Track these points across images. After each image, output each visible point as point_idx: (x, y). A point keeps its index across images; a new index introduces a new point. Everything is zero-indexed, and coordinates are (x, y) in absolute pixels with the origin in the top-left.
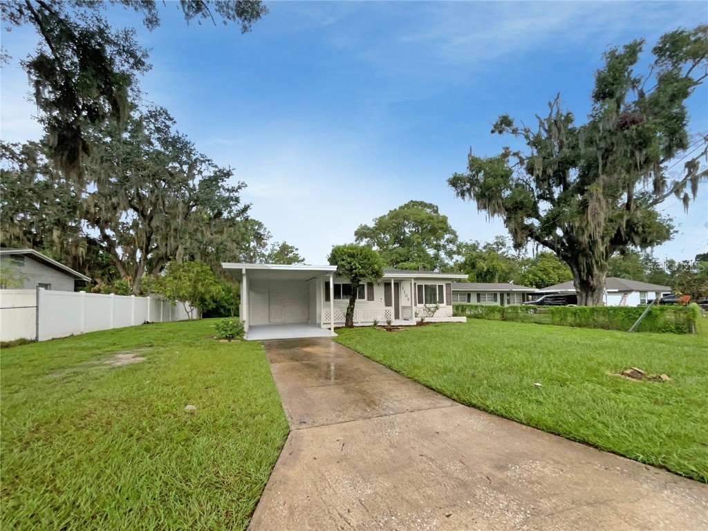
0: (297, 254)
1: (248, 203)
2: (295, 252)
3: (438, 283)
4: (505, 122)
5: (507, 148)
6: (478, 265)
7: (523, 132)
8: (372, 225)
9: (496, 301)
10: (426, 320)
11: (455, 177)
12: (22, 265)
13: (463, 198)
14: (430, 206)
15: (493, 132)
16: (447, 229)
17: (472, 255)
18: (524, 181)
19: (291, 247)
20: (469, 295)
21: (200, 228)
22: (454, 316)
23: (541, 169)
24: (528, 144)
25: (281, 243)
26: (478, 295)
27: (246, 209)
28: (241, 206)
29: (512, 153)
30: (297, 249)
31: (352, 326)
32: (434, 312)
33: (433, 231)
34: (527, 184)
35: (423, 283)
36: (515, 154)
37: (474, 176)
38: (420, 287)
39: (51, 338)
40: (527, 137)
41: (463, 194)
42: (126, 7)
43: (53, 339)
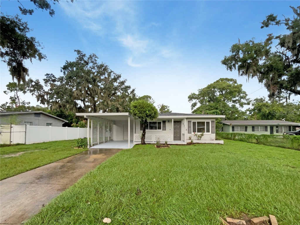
0: (169, 109)
1: (134, 88)
2: (168, 108)
3: (206, 121)
4: (272, 18)
5: (270, 35)
6: (262, 110)
7: (285, 22)
8: (197, 93)
9: (266, 130)
10: (195, 142)
11: (225, 59)
12: (40, 117)
13: (231, 71)
14: (231, 80)
15: (262, 27)
16: (240, 92)
17: (259, 104)
18: (281, 53)
19: (166, 106)
20: (246, 127)
21: (106, 100)
22: (216, 140)
23: (291, 41)
24: (288, 28)
25: (161, 105)
26: (253, 128)
27: (133, 90)
28: (131, 90)
29: (275, 37)
30: (169, 107)
31: (145, 144)
32: (201, 137)
33: (231, 93)
34: (283, 54)
35: (196, 121)
36: (277, 38)
37: (235, 55)
38: (194, 123)
39: (33, 143)
40: (286, 24)
41: (231, 68)
42: (43, 10)
43: (34, 144)
